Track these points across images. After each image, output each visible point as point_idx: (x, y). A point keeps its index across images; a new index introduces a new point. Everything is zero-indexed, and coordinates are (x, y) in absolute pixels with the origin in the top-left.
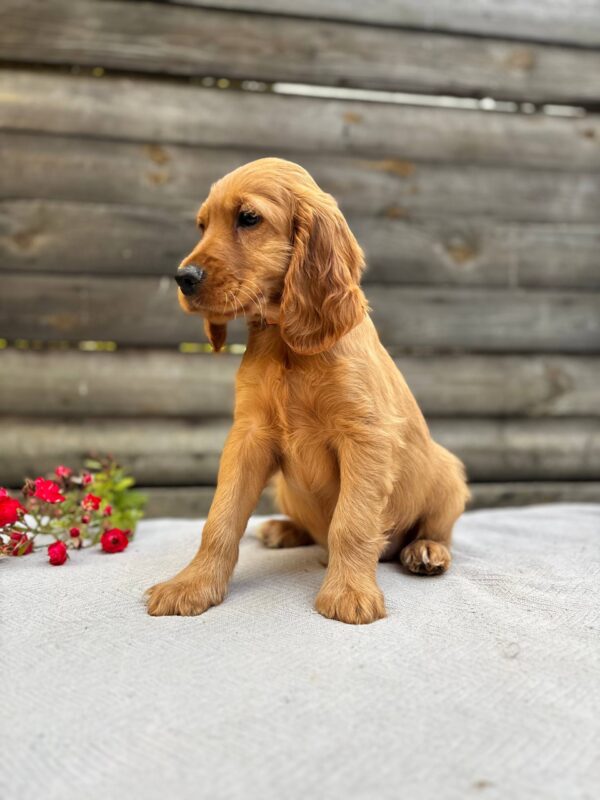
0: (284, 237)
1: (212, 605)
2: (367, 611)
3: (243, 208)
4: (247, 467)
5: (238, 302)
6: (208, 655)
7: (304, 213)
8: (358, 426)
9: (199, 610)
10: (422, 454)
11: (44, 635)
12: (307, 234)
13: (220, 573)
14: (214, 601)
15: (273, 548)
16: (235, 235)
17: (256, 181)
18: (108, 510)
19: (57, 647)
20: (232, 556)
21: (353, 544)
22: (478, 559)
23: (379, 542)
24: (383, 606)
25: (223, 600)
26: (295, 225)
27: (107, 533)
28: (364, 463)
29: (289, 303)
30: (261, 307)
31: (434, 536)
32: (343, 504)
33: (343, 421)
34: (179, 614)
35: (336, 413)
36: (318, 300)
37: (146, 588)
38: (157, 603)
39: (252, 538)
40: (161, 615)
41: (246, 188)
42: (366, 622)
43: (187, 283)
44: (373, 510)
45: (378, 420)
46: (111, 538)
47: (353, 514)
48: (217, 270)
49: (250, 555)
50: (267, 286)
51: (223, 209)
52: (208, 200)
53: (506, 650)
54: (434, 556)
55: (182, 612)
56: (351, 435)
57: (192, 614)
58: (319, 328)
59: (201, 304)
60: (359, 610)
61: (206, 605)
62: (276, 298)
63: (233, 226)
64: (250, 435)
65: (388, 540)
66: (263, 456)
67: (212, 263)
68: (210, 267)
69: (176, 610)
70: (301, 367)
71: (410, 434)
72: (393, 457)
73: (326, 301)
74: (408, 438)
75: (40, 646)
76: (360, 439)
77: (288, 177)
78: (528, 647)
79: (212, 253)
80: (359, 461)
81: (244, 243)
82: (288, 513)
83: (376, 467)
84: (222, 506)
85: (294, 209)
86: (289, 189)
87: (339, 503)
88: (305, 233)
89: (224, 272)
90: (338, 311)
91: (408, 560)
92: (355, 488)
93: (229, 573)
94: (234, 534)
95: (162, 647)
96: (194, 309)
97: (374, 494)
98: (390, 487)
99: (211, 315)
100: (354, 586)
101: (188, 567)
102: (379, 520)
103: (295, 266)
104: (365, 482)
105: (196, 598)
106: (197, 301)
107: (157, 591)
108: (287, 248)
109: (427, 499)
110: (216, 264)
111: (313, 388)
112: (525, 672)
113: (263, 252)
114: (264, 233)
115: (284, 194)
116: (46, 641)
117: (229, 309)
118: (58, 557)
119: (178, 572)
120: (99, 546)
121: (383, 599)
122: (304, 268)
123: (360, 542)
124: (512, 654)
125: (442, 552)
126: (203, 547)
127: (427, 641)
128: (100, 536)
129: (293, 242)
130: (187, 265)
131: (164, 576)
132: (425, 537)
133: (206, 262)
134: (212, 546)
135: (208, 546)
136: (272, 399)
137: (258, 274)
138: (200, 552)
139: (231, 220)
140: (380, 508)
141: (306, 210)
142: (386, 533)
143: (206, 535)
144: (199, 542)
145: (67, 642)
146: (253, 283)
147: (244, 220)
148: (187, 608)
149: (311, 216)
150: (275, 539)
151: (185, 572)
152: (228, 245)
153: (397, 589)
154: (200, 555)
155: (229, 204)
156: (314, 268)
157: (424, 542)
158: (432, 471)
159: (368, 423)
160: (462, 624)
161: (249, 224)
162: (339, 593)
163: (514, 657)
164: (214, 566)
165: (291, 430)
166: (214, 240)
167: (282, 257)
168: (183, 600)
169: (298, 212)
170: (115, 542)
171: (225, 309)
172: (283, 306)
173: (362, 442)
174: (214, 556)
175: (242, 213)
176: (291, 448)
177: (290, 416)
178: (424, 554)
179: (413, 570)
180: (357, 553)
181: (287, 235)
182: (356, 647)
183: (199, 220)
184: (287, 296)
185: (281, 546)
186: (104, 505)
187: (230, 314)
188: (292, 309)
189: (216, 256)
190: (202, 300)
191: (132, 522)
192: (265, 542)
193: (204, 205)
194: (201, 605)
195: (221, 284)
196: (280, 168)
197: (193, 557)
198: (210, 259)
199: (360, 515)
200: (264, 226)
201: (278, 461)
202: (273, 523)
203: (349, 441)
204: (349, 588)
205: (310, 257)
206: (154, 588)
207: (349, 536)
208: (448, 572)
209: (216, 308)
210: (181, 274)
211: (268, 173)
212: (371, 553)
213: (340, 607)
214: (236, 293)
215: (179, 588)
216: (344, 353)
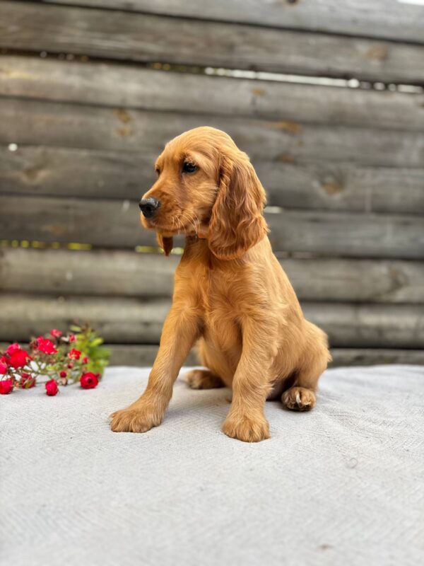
0: (213, 181)
1: (154, 426)
2: (257, 433)
3: (187, 160)
4: (180, 335)
5: (181, 223)
6: (151, 459)
7: (227, 165)
8: (257, 309)
9: (145, 429)
10: (297, 329)
11: (44, 441)
12: (229, 179)
13: (160, 405)
14: (155, 424)
15: (195, 389)
16: (180, 178)
17: (196, 142)
18: (85, 360)
19: (53, 449)
20: (168, 394)
21: (249, 388)
22: (335, 401)
23: (266, 388)
24: (268, 431)
25: (161, 422)
26: (220, 173)
27: (84, 375)
28: (259, 335)
29: (215, 225)
30: (196, 226)
31: (305, 385)
32: (244, 361)
33: (247, 306)
34: (132, 431)
35: (242, 300)
36: (234, 224)
37: (110, 413)
38: (118, 423)
39: (182, 382)
40: (120, 431)
41: (189, 146)
42: (256, 441)
43: (147, 209)
44: (264, 367)
45: (269, 305)
46: (87, 379)
47: (250, 368)
48: (168, 201)
49: (180, 393)
50: (200, 213)
51: (173, 160)
52: (163, 154)
53: (349, 463)
54: (304, 398)
55: (134, 430)
56: (252, 316)
57: (140, 432)
58: (234, 242)
59: (156, 224)
60: (251, 433)
61: (150, 425)
62: (206, 221)
63: (179, 171)
64: (183, 313)
65: (273, 387)
66: (191, 328)
67: (164, 196)
68: (163, 199)
69: (130, 429)
70: (220, 268)
71: (290, 316)
72: (279, 331)
73: (239, 224)
74: (289, 318)
75: (41, 449)
76: (258, 319)
77: (218, 140)
78: (363, 462)
79: (165, 190)
80: (256, 333)
81: (186, 183)
82: (207, 365)
83: (267, 337)
84: (163, 360)
85: (220, 162)
86: (217, 149)
87: (241, 361)
88: (227, 178)
89: (173, 203)
90: (247, 231)
91: (286, 400)
92: (252, 351)
93: (165, 405)
94: (170, 379)
95: (121, 452)
96: (150, 227)
97: (265, 355)
98: (275, 351)
99: (162, 231)
100: (248, 416)
101: (138, 400)
102: (267, 373)
103: (220, 200)
104: (259, 347)
105: (143, 421)
106: (154, 222)
107: (118, 415)
108: (216, 188)
109: (299, 360)
110: (167, 197)
111: (228, 283)
112: (360, 478)
113: (199, 190)
114: (200, 178)
115: (214, 152)
116: (45, 445)
117: (175, 228)
118: (52, 390)
119: (131, 403)
120: (79, 384)
121: (268, 426)
122: (225, 202)
123: (254, 387)
124: (353, 466)
125: (310, 396)
126: (149, 387)
127: (296, 455)
128: (80, 377)
129: (219, 184)
130: (148, 197)
131: (123, 405)
132: (299, 385)
133: (160, 197)
134: (155, 387)
135: (152, 386)
136: (199, 288)
137: (195, 204)
138: (147, 390)
139: (178, 167)
140: (268, 365)
141: (229, 163)
142: (272, 382)
143: (151, 379)
144: (146, 383)
145: (60, 446)
146: (191, 210)
147: (186, 168)
148: (137, 428)
149: (232, 167)
150: (197, 383)
151: (135, 404)
152: (175, 184)
153: (278, 420)
154: (147, 393)
155: (177, 157)
156: (232, 202)
157: (298, 388)
158: (304, 341)
159: (264, 308)
160: (321, 444)
161: (189, 171)
162: (238, 421)
163: (353, 468)
164: (156, 400)
165: (211, 310)
166: (166, 181)
167: (212, 193)
168: (135, 422)
169: (223, 164)
170: (90, 382)
171: (172, 227)
172: (211, 227)
173: (259, 320)
174: (157, 393)
175: (186, 163)
176: (211, 321)
177: (211, 300)
178: (298, 396)
179: (290, 407)
180: (252, 395)
181: (215, 179)
182: (248, 457)
183: (156, 166)
184: (214, 220)
185: (201, 388)
186: (83, 356)
187: (175, 231)
188: (217, 229)
189: (168, 192)
190: (157, 221)
191: (101, 368)
192: (190, 385)
193: (160, 157)
194: (147, 426)
195: (170, 211)
196: (212, 134)
197: (142, 393)
198: (164, 193)
199: (255, 370)
200: (200, 173)
201: (201, 330)
202: (196, 372)
203: (250, 319)
204: (246, 418)
205: (230, 195)
206: (115, 414)
207: (247, 383)
208: (314, 409)
209: (167, 227)
210: (144, 204)
211: (204, 137)
212: (261, 395)
213: (239, 431)
214: (180, 217)
215: (132, 414)
216: (250, 260)
